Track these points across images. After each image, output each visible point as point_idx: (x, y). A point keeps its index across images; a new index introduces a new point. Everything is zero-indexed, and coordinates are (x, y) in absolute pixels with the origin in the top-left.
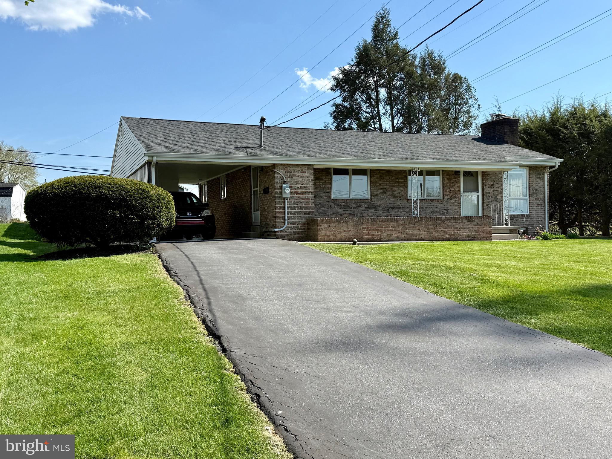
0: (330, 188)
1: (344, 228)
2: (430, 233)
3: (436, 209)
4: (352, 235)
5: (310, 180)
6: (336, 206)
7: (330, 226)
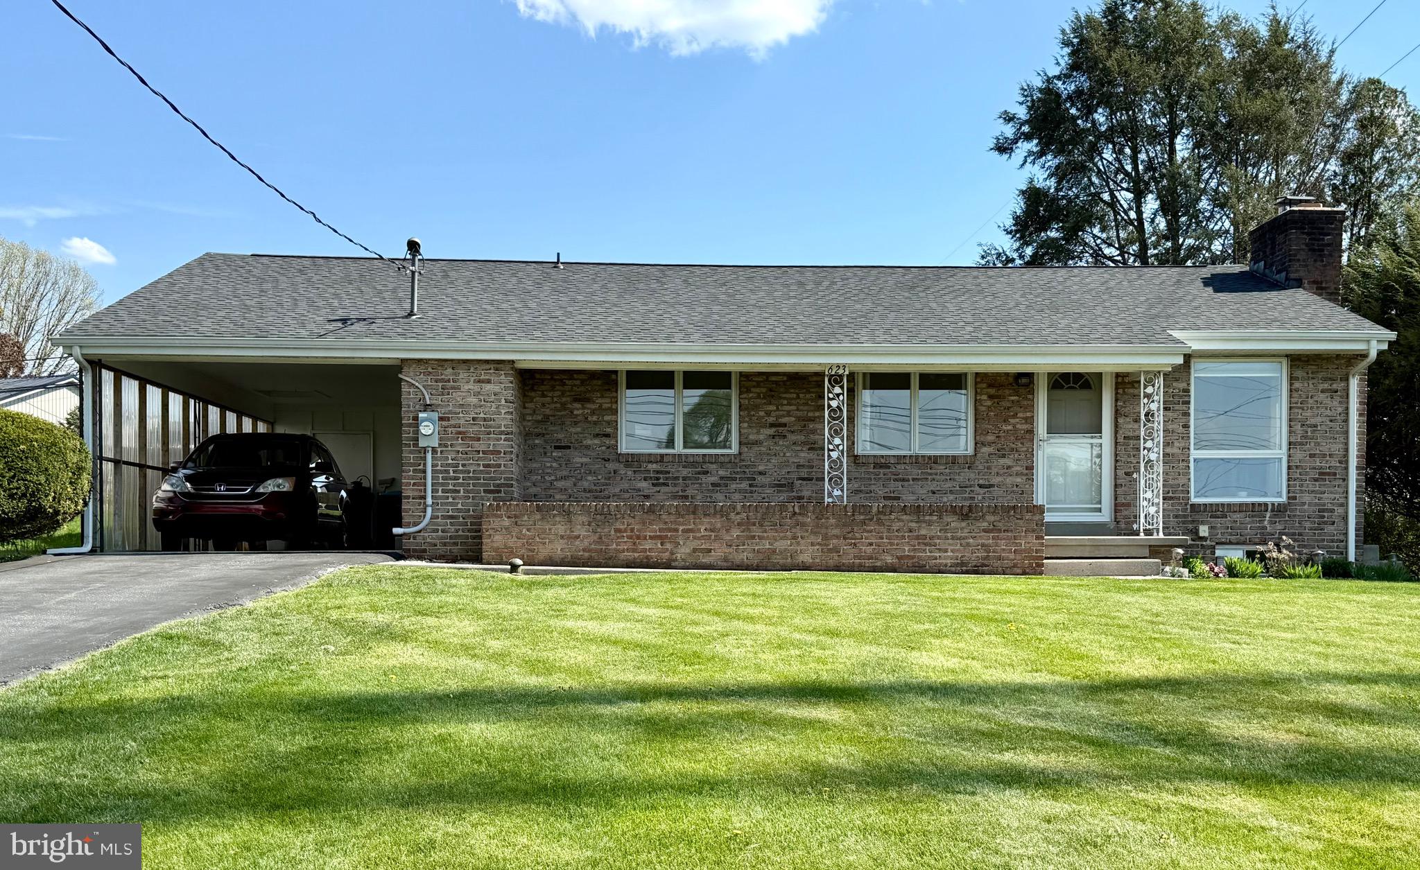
0: (614, 425)
1: (561, 529)
2: (830, 550)
3: (948, 485)
4: (584, 550)
5: (503, 402)
6: (630, 473)
7: (519, 523)
